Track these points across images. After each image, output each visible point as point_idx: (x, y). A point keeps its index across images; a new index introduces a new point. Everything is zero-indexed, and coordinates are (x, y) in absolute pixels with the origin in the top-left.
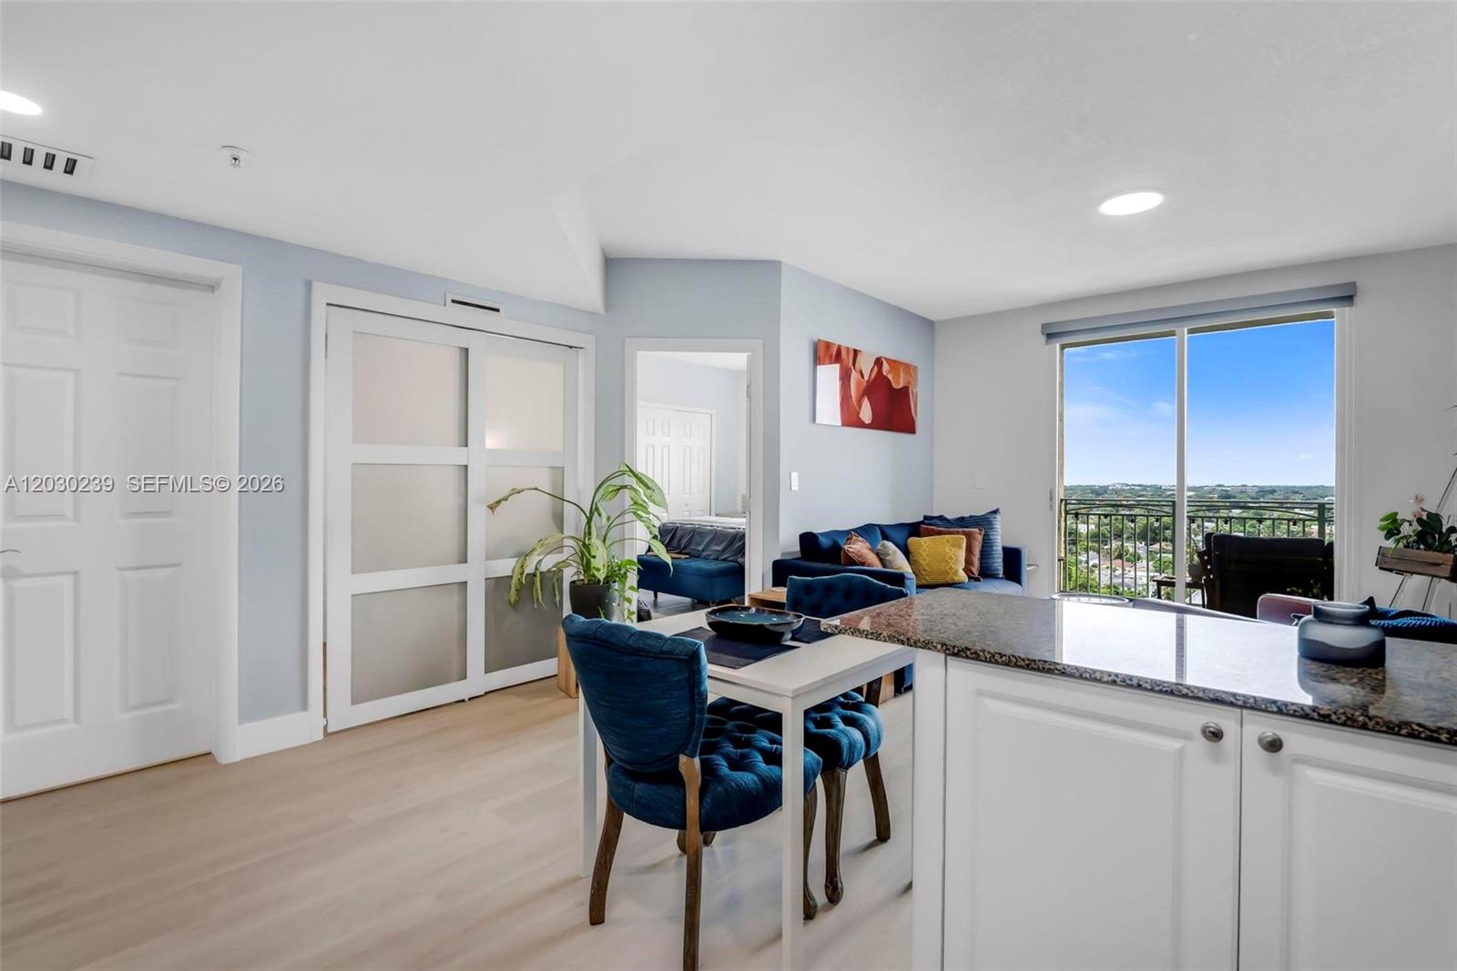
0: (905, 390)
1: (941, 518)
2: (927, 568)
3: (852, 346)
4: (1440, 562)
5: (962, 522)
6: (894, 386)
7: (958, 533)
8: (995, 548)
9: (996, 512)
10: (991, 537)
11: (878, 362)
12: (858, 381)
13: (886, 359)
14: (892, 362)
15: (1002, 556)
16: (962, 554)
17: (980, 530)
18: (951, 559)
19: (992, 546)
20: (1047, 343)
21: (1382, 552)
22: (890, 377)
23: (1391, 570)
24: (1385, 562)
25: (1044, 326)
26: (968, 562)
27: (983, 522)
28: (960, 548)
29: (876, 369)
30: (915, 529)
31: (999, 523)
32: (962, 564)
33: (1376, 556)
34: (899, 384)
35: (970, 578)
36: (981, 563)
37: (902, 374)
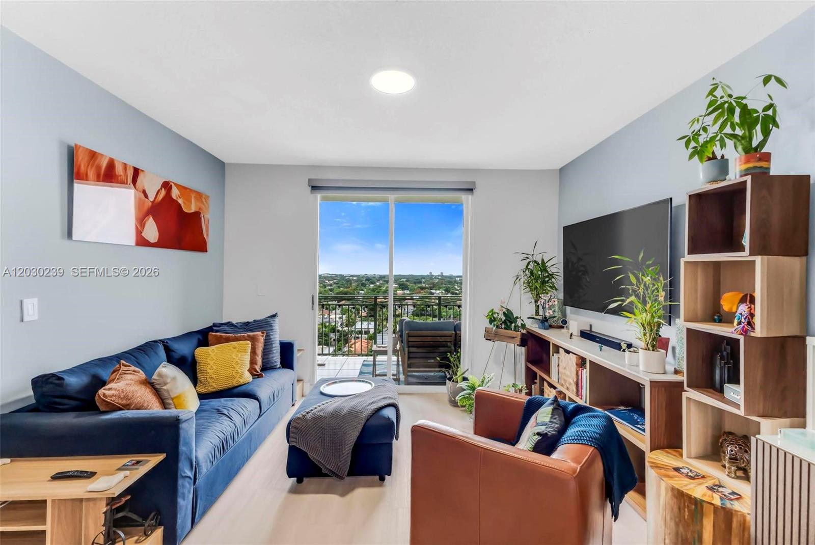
0: (197, 215)
1: (229, 324)
2: (214, 376)
3: (132, 162)
4: (515, 336)
5: (247, 326)
6: (185, 210)
7: (244, 339)
8: (274, 345)
9: (274, 316)
10: (272, 337)
11: (167, 185)
12: (140, 199)
13: (175, 184)
14: (183, 189)
15: (279, 351)
16: (247, 358)
17: (263, 333)
18: (237, 363)
19: (272, 344)
20: (311, 193)
21: (487, 331)
22: (180, 201)
23: (490, 340)
24: (489, 336)
25: (310, 180)
26: (253, 362)
27: (264, 325)
28: (245, 352)
29: (163, 192)
30: (204, 337)
31: (277, 325)
32: (248, 366)
33: (484, 332)
34: (190, 207)
35: (253, 375)
36: (263, 362)
37: (193, 200)
